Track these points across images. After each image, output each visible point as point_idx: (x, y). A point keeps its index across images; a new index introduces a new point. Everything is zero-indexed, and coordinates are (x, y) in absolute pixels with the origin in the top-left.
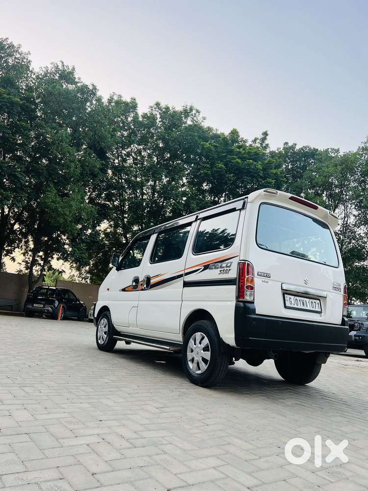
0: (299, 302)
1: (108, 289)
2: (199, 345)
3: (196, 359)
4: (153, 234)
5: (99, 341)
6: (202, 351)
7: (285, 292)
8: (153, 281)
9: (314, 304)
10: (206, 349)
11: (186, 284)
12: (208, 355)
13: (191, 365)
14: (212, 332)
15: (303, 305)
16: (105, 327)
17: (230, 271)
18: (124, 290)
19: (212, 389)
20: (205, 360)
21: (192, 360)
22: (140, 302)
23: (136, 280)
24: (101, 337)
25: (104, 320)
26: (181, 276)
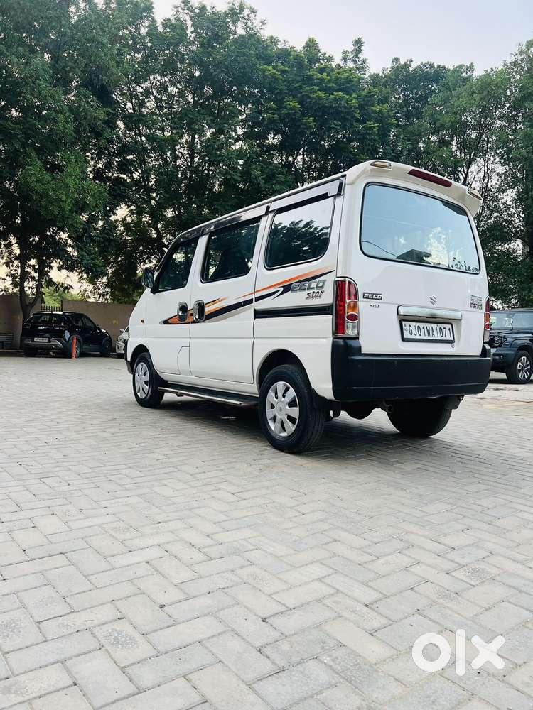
0: (422, 330)
1: (143, 321)
2: (283, 399)
3: (279, 417)
4: (202, 235)
5: (139, 394)
6: (287, 407)
7: (403, 319)
8: (208, 310)
9: (444, 330)
10: (292, 404)
11: (259, 314)
12: (295, 412)
13: (272, 425)
14: (300, 381)
15: (429, 333)
16: (145, 374)
17: (323, 295)
18: (166, 322)
19: (303, 455)
20: (291, 419)
21: (274, 419)
22: (192, 340)
23: (183, 308)
24: (141, 388)
25: (142, 365)
26: (250, 302)
